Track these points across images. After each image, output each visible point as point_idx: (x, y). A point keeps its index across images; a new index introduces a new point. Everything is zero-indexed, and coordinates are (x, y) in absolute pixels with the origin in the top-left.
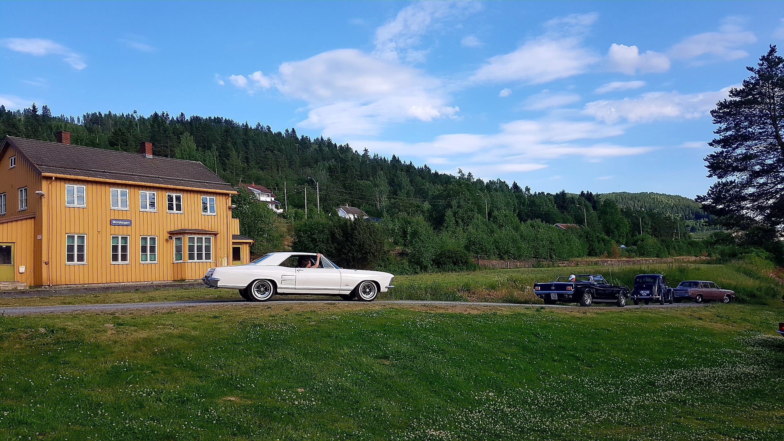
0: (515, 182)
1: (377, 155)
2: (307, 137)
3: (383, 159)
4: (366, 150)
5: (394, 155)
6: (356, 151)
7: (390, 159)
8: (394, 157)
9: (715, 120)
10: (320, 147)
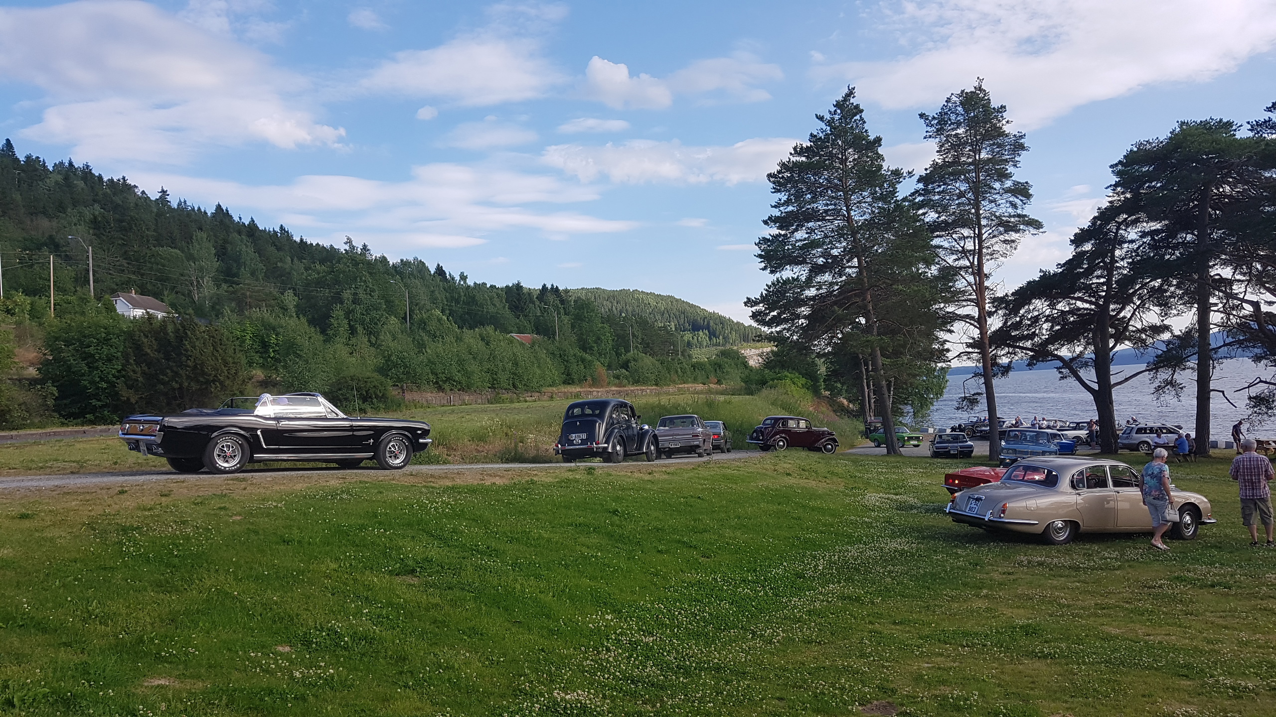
0: (438, 265)
1: (185, 202)
2: (38, 158)
3: (196, 209)
4: (164, 192)
5: (219, 205)
6: (143, 192)
7: (210, 211)
8: (219, 207)
9: (774, 188)
10: (66, 178)
